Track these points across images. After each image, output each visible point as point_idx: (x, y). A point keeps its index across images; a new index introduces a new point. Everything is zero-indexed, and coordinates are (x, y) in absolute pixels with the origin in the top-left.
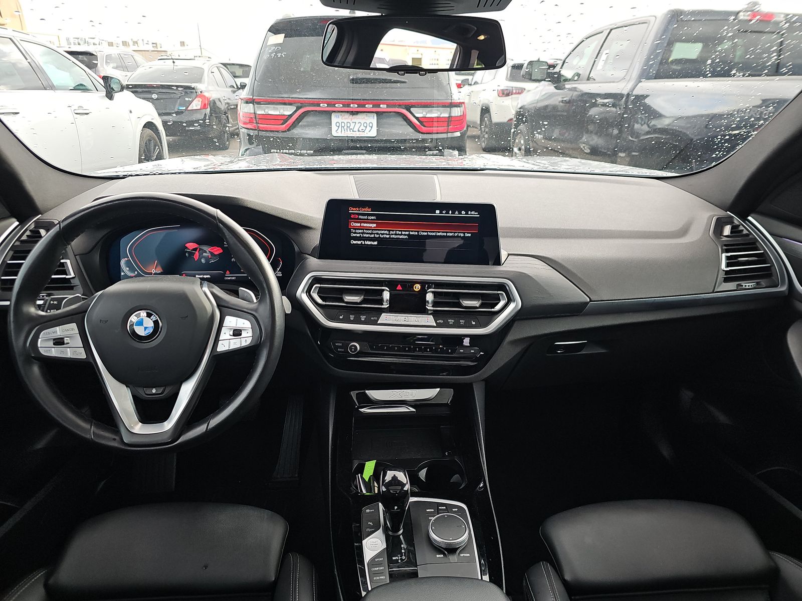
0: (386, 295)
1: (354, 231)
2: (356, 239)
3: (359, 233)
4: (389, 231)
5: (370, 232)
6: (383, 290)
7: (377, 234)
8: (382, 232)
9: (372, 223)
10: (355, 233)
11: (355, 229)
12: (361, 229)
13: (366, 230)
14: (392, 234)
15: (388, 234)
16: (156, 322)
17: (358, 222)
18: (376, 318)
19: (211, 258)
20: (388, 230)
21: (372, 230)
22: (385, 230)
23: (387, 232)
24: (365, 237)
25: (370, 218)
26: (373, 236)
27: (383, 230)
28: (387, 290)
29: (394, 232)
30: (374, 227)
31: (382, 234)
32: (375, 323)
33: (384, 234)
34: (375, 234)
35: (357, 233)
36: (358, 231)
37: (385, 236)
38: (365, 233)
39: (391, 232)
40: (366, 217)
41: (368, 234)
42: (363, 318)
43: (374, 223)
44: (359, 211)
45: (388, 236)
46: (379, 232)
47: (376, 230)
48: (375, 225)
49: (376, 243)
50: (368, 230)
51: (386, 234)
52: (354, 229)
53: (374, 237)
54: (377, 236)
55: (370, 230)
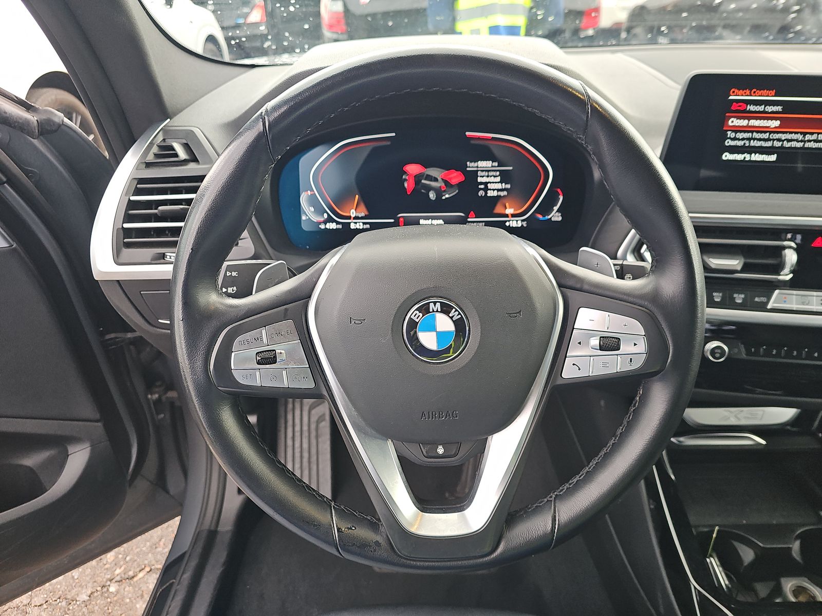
0: (791, 257)
1: (733, 135)
2: (734, 150)
3: (743, 139)
4: (805, 134)
5: (766, 136)
6: (784, 248)
7: (779, 140)
8: (789, 136)
9: (772, 119)
10: (734, 139)
11: (736, 132)
12: (748, 132)
13: (757, 132)
14: (809, 141)
15: (801, 141)
16: (459, 325)
17: (744, 118)
18: (764, 299)
19: (444, 191)
20: (801, 133)
21: (771, 132)
22: (796, 133)
23: (800, 137)
24: (754, 147)
25: (770, 109)
26: (769, 144)
27: (791, 133)
28: (790, 247)
29: (814, 137)
30: (776, 127)
31: (789, 141)
32: (762, 307)
33: (794, 140)
34: (774, 140)
35: (739, 139)
36: (740, 135)
37: (794, 144)
38: (754, 139)
39: (808, 137)
40: (761, 108)
41: (760, 140)
42: (739, 298)
43: (776, 119)
44: (751, 95)
45: (800, 145)
46: (783, 137)
47: (778, 132)
48: (777, 123)
49: (773, 158)
50: (761, 132)
51: (797, 141)
52: (733, 131)
53: (772, 147)
54: (777, 144)
55: (765, 132)
